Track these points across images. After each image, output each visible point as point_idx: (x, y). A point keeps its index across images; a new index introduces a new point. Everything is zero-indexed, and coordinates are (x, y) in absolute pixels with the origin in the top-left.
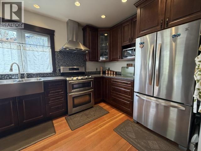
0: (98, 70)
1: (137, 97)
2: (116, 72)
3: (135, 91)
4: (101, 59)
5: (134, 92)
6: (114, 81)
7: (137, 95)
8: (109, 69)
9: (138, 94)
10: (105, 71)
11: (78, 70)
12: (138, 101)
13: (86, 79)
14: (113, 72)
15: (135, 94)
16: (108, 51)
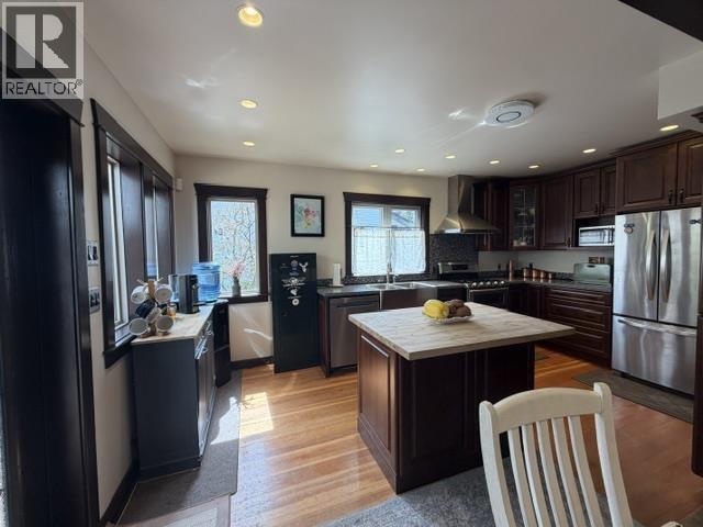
0: (503, 268)
1: (622, 325)
2: (554, 274)
3: (615, 311)
4: (515, 244)
5: (612, 314)
6: (557, 293)
7: (620, 321)
8: (531, 265)
9: (622, 319)
10: (522, 271)
11: (466, 268)
12: (625, 331)
13: (481, 288)
14: (546, 273)
15: (616, 318)
16: (533, 226)
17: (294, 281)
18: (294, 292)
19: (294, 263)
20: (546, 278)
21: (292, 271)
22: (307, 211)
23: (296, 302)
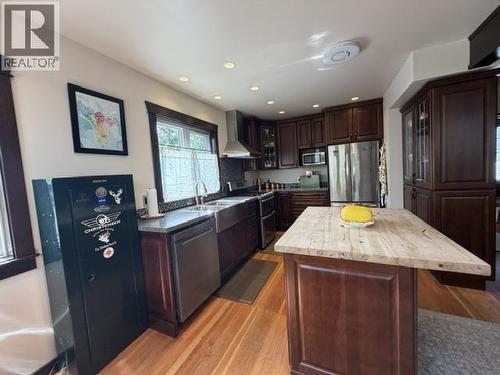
2: (285, 185)
3: (332, 200)
4: (266, 165)
5: (330, 202)
14: (280, 185)
16: (274, 153)
17: (103, 221)
18: (104, 238)
19: (101, 191)
20: (280, 187)
21: (98, 205)
22: (99, 117)
23: (109, 253)
